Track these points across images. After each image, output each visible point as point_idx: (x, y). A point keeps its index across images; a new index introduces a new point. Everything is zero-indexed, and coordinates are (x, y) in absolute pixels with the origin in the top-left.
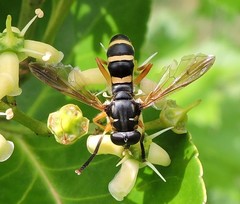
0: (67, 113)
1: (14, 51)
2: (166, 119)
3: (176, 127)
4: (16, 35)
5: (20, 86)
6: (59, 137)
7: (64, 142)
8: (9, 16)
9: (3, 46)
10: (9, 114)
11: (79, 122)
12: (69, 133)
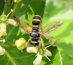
0: (21, 40)
1: (5, 22)
2: (50, 42)
3: (53, 45)
4: (5, 17)
5: (7, 32)
6: (19, 48)
7: (20, 49)
8: (3, 12)
9: (2, 21)
10: (4, 41)
11: (25, 43)
12: (22, 46)
